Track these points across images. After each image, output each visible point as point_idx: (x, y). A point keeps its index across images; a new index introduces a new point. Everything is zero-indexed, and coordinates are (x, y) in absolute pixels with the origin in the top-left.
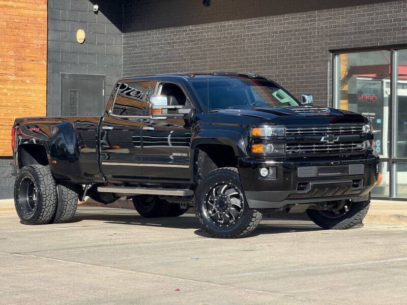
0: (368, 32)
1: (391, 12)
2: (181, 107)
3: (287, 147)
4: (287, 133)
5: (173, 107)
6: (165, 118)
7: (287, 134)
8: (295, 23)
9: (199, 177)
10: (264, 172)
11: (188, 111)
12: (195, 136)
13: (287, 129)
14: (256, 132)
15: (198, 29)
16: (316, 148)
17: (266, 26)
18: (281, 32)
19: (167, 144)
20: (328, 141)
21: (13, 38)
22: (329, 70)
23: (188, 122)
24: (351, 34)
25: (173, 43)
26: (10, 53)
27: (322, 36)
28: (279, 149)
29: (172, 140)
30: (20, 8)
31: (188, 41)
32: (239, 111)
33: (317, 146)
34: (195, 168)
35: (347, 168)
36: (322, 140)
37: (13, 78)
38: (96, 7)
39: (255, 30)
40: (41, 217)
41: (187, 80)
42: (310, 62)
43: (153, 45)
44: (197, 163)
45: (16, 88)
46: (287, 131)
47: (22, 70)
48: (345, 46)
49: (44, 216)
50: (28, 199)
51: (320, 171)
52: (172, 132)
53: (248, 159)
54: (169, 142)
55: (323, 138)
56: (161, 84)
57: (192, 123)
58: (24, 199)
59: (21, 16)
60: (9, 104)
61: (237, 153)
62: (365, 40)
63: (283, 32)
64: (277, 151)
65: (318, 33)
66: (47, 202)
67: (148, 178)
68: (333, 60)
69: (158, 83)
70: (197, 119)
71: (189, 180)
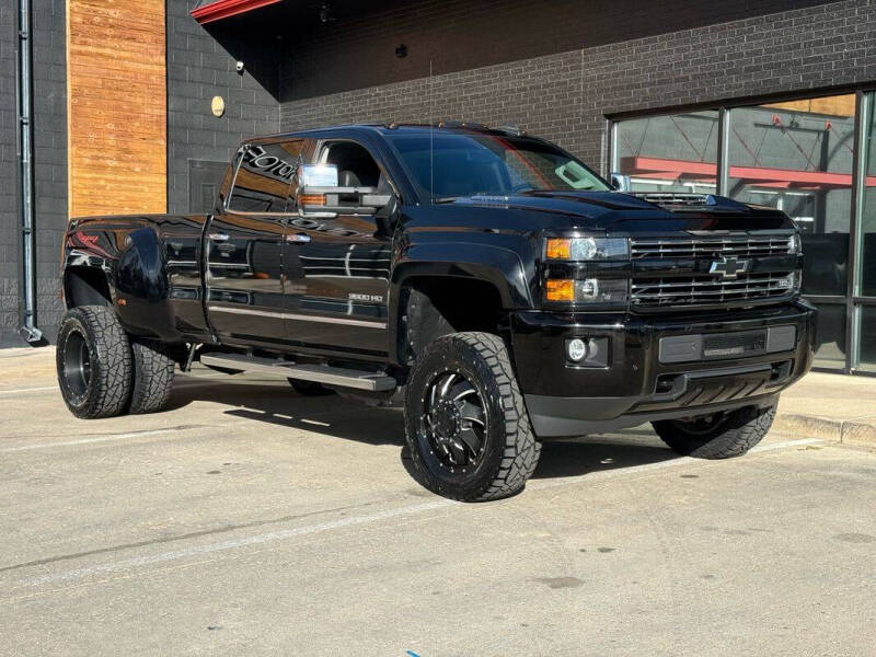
0: (677, 80)
1: (723, 43)
2: (367, 190)
3: (634, 287)
4: (634, 251)
5: (351, 190)
6: (334, 215)
7: (634, 255)
8: (545, 73)
9: (410, 351)
10: (576, 349)
11: (384, 200)
12: (401, 257)
13: (634, 243)
14: (557, 249)
15: (389, 93)
16: (697, 289)
17: (497, 81)
18: (519, 90)
19: (344, 272)
20: (724, 272)
21: (114, 103)
22: (603, 148)
23: (385, 225)
24: (645, 85)
25: (352, 116)
26: (108, 126)
27: (592, 92)
28: (613, 291)
29: (351, 264)
30: (124, 59)
31: (373, 112)
32: (506, 198)
33: (701, 284)
34: (401, 330)
35: (764, 337)
36: (713, 270)
37: (115, 163)
38: (240, 64)
39: (478, 90)
40: (100, 407)
41: (381, 134)
42: (571, 135)
43: (322, 120)
44: (404, 318)
45: (119, 178)
46: (634, 247)
47: (127, 151)
48: (632, 106)
49: (105, 404)
50: (82, 369)
51: (707, 345)
52: (352, 248)
53: (537, 316)
54: (347, 268)
55: (715, 265)
56: (326, 144)
57: (393, 226)
58: (75, 370)
59: (124, 71)
60: (108, 202)
61: (507, 302)
62: (672, 94)
63: (525, 89)
64: (608, 297)
65: (585, 87)
66: (111, 379)
67: (298, 344)
68: (610, 131)
69: (320, 143)
70: (405, 218)
71: (385, 355)
